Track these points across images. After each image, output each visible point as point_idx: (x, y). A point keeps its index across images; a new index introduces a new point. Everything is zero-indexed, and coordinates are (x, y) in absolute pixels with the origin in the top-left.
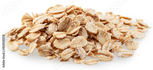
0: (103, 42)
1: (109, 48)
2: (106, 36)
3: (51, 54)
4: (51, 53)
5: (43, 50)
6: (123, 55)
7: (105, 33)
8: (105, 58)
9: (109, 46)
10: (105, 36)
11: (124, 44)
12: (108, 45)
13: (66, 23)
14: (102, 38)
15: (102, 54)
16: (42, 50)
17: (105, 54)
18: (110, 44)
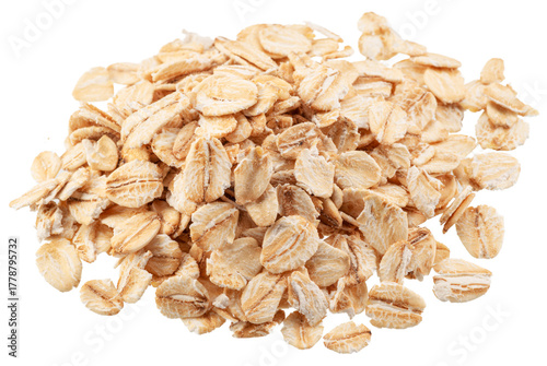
0: (380, 242)
1: (404, 270)
2: (391, 220)
3: (205, 311)
4: (202, 308)
5: (175, 297)
6: (456, 295)
7: (387, 209)
8: (394, 315)
9: (405, 263)
10: (387, 219)
11: (453, 229)
12: (399, 259)
13: (204, 163)
14: (374, 225)
15: (383, 300)
16: (169, 298)
17: (394, 299)
18: (408, 253)
